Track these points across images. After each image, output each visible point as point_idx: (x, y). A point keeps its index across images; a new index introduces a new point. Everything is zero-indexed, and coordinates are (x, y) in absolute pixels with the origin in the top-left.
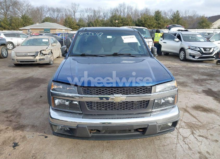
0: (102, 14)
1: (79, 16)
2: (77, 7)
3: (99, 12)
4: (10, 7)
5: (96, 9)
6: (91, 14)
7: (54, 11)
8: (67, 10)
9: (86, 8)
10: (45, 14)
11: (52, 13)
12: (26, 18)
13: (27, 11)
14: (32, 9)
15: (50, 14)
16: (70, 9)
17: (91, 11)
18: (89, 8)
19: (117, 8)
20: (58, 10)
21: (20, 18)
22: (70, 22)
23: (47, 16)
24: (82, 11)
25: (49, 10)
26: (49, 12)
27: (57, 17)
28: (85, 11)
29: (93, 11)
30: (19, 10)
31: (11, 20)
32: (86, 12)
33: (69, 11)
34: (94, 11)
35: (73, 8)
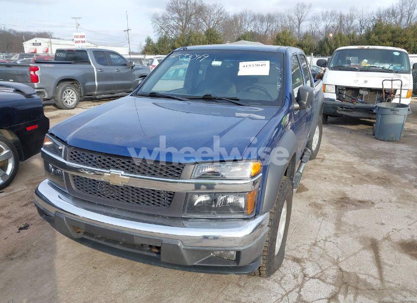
0: (356, 22)
1: (308, 28)
2: (305, 11)
3: (351, 18)
4: (193, 17)
5: (346, 12)
6: (332, 24)
7: (262, 19)
8: (287, 18)
9: (325, 11)
10: (246, 26)
11: (258, 23)
12: (211, 34)
13: (218, 21)
14: (226, 18)
15: (255, 26)
16: (293, 15)
17: (334, 16)
18: (330, 11)
19: (395, 8)
20: (270, 19)
21: (203, 33)
22: (285, 40)
23: (249, 30)
24: (315, 18)
25: (254, 18)
26: (253, 23)
27: (266, 32)
28: (321, 18)
29: (339, 17)
30: (204, 21)
31: (189, 37)
32: (324, 19)
33: (291, 19)
34: (341, 16)
35: (298, 12)
